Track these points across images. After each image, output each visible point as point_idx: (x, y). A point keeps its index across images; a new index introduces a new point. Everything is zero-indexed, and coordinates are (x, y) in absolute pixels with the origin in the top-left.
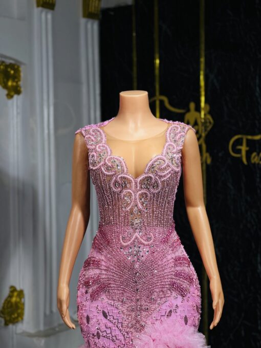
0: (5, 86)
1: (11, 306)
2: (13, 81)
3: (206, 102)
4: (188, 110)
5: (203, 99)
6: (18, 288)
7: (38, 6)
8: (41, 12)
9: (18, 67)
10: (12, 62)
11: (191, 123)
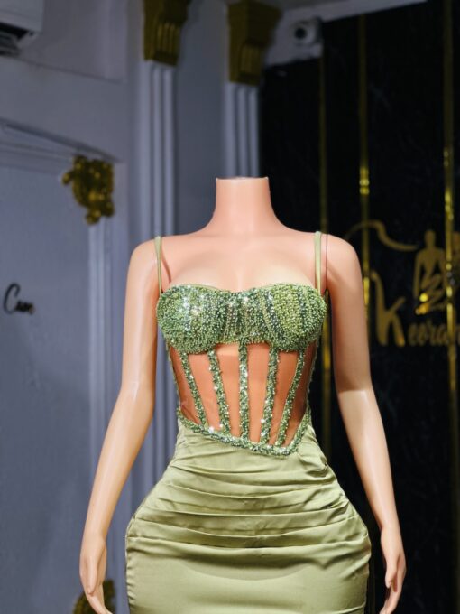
0: (84, 201)
2: (99, 190)
4: (423, 246)
7: (147, 57)
8: (152, 69)
10: (99, 157)
11: (429, 270)
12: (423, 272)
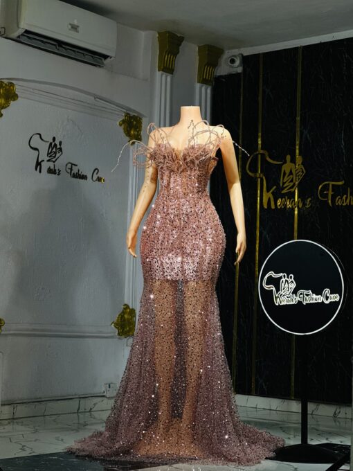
0: (128, 134)
1: (124, 320)
2: (135, 130)
3: (300, 154)
4: (285, 162)
5: (297, 151)
6: (131, 307)
7: (159, 70)
8: (162, 75)
9: (141, 119)
10: (136, 115)
11: (288, 172)
12: (285, 174)
